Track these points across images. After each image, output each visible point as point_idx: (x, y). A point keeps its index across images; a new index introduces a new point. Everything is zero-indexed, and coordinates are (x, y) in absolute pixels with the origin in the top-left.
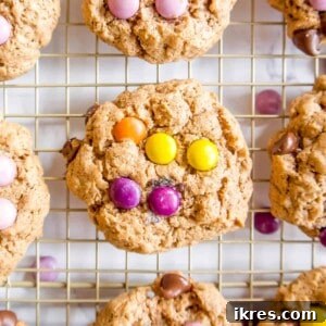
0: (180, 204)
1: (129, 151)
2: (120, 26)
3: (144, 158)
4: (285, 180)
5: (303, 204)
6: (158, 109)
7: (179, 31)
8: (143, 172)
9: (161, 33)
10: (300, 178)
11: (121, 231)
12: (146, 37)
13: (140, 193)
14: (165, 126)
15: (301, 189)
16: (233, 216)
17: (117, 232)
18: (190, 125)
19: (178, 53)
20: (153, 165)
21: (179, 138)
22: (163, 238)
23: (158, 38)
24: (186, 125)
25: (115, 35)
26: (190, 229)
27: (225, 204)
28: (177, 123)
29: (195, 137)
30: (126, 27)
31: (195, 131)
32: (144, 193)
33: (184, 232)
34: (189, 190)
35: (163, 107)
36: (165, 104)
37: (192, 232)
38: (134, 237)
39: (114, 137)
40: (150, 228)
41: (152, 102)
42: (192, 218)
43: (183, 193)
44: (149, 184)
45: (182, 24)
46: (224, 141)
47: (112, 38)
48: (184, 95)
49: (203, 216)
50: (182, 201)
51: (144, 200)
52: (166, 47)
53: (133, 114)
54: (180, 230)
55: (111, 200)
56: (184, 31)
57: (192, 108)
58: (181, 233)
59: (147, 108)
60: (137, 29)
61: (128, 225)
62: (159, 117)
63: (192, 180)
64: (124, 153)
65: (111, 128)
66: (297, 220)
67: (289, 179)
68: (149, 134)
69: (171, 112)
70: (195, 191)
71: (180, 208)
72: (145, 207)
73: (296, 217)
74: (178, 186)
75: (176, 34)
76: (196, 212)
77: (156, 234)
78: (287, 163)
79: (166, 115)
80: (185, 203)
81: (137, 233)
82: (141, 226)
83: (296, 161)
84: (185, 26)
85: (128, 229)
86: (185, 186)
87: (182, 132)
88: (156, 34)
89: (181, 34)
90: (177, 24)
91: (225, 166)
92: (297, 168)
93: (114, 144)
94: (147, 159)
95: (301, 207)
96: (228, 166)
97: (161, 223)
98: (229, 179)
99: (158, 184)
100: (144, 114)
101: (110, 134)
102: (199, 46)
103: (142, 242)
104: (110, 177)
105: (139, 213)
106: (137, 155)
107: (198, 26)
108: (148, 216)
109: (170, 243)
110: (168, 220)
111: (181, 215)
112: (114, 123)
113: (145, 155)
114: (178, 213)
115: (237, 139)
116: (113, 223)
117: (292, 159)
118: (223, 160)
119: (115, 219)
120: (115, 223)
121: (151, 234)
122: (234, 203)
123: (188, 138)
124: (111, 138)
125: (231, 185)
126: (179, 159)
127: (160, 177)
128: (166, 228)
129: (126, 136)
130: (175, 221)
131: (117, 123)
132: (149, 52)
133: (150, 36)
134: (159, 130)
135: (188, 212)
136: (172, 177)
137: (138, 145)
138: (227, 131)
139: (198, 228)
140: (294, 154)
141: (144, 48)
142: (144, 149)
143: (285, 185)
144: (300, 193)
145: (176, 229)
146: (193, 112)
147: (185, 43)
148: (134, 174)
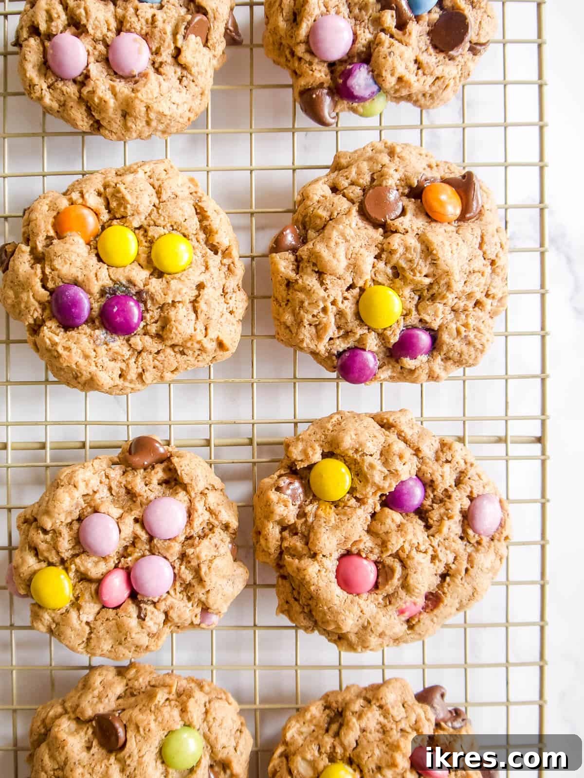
0: (142, 318)
1: (73, 248)
2: (64, 88)
3: (95, 259)
4: (284, 287)
5: (307, 318)
6: (113, 195)
7: (138, 91)
8: (92, 276)
9: (115, 95)
10: (300, 281)
11: (64, 353)
12: (96, 100)
13: (88, 304)
14: (123, 217)
15: (301, 296)
16: (213, 334)
17: (59, 356)
18: (155, 215)
19: (141, 124)
20: (106, 266)
21: (142, 232)
22: (124, 366)
23: (111, 102)
24: (150, 215)
25: (58, 101)
26: (158, 352)
27: (202, 317)
28: (136, 212)
29: (161, 230)
30: (71, 89)
31: (160, 221)
32: (96, 306)
33: (151, 357)
34: (152, 299)
35: (119, 191)
36: (122, 187)
37: (161, 357)
38: (82, 361)
39: (56, 232)
40: (102, 350)
41: (106, 186)
42: (159, 336)
43: (145, 303)
44: (103, 292)
45: (142, 82)
46: (202, 236)
47: (55, 105)
48: (150, 177)
49: (171, 331)
50: (145, 314)
51: (95, 313)
52: (125, 115)
53: (80, 201)
54: (144, 354)
55: (54, 316)
56: (143, 90)
57: (159, 193)
58: (147, 359)
59: (99, 194)
60: (85, 91)
61: (73, 346)
62: (114, 204)
63: (156, 285)
64: (67, 250)
65: (51, 220)
66: (302, 341)
67: (289, 284)
68: (103, 228)
69: (128, 197)
70: (160, 298)
71: (142, 324)
72: (97, 323)
73: (301, 337)
74: (139, 293)
75: (133, 95)
76: (163, 328)
77: (114, 360)
78: (284, 264)
79: (122, 202)
80: (148, 316)
81: (86, 357)
82: (92, 346)
83: (296, 260)
84: (145, 85)
85: (74, 351)
86: (147, 293)
87: (145, 223)
88: (109, 97)
89: (139, 95)
90: (136, 82)
91: (203, 268)
92: (297, 270)
93: (55, 241)
94: (100, 260)
95: (306, 323)
96: (207, 268)
97: (118, 344)
98: (208, 284)
99: (114, 292)
100: (94, 200)
101: (50, 228)
102: (167, 112)
103: (93, 368)
104: (50, 285)
105: (88, 331)
106: (86, 254)
107: (165, 85)
108: (100, 334)
109: (133, 374)
110: (128, 340)
111: (145, 334)
112: (55, 214)
113: (97, 255)
114: (139, 330)
115: (217, 233)
116: (55, 344)
117: (291, 257)
118: (201, 261)
119: (56, 339)
120: (56, 344)
121: (106, 360)
122: (215, 316)
123: (153, 232)
124: (52, 233)
125: (211, 294)
126: (143, 260)
127: (115, 282)
128: (126, 352)
129: (70, 229)
130: (137, 341)
131: (58, 213)
132: (103, 123)
133: (100, 99)
134: (115, 222)
135: (153, 329)
136: (130, 281)
137: (88, 244)
138: (205, 223)
139: (169, 351)
140: (294, 250)
141: (97, 116)
142: (96, 248)
143: (284, 293)
144: (302, 302)
145: (140, 353)
146: (159, 198)
147: (148, 108)
148: (80, 279)
